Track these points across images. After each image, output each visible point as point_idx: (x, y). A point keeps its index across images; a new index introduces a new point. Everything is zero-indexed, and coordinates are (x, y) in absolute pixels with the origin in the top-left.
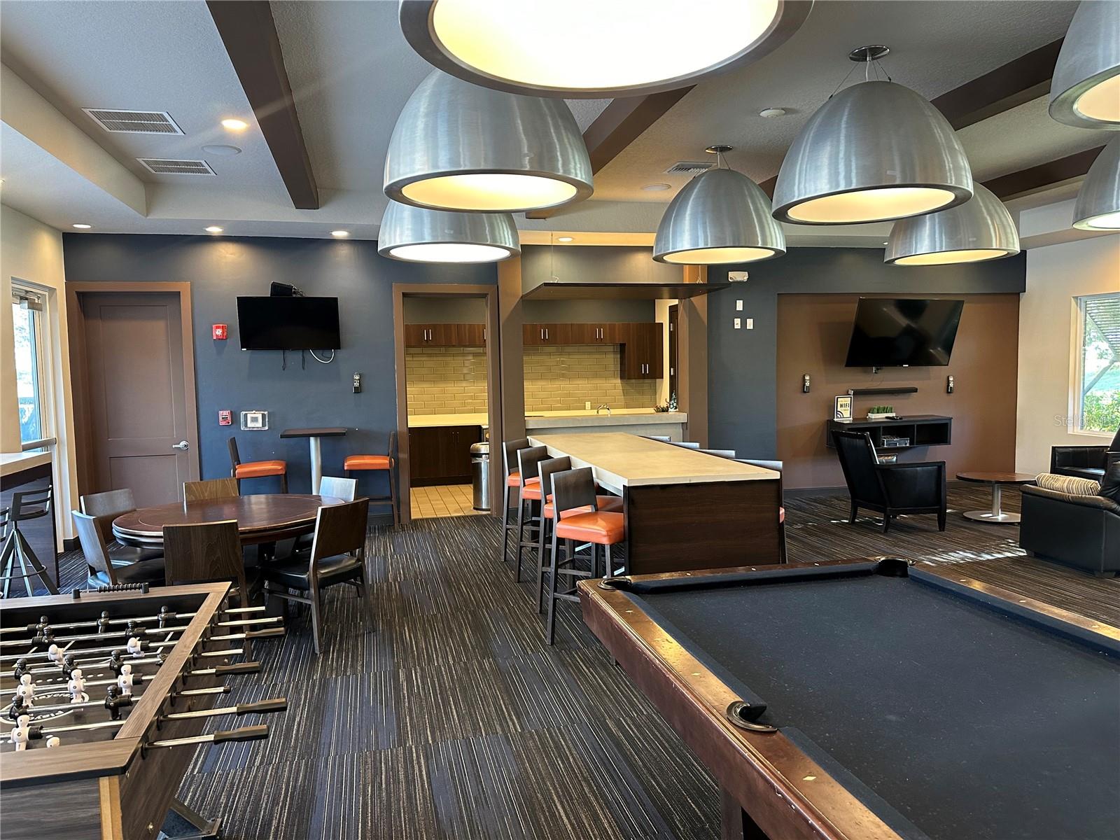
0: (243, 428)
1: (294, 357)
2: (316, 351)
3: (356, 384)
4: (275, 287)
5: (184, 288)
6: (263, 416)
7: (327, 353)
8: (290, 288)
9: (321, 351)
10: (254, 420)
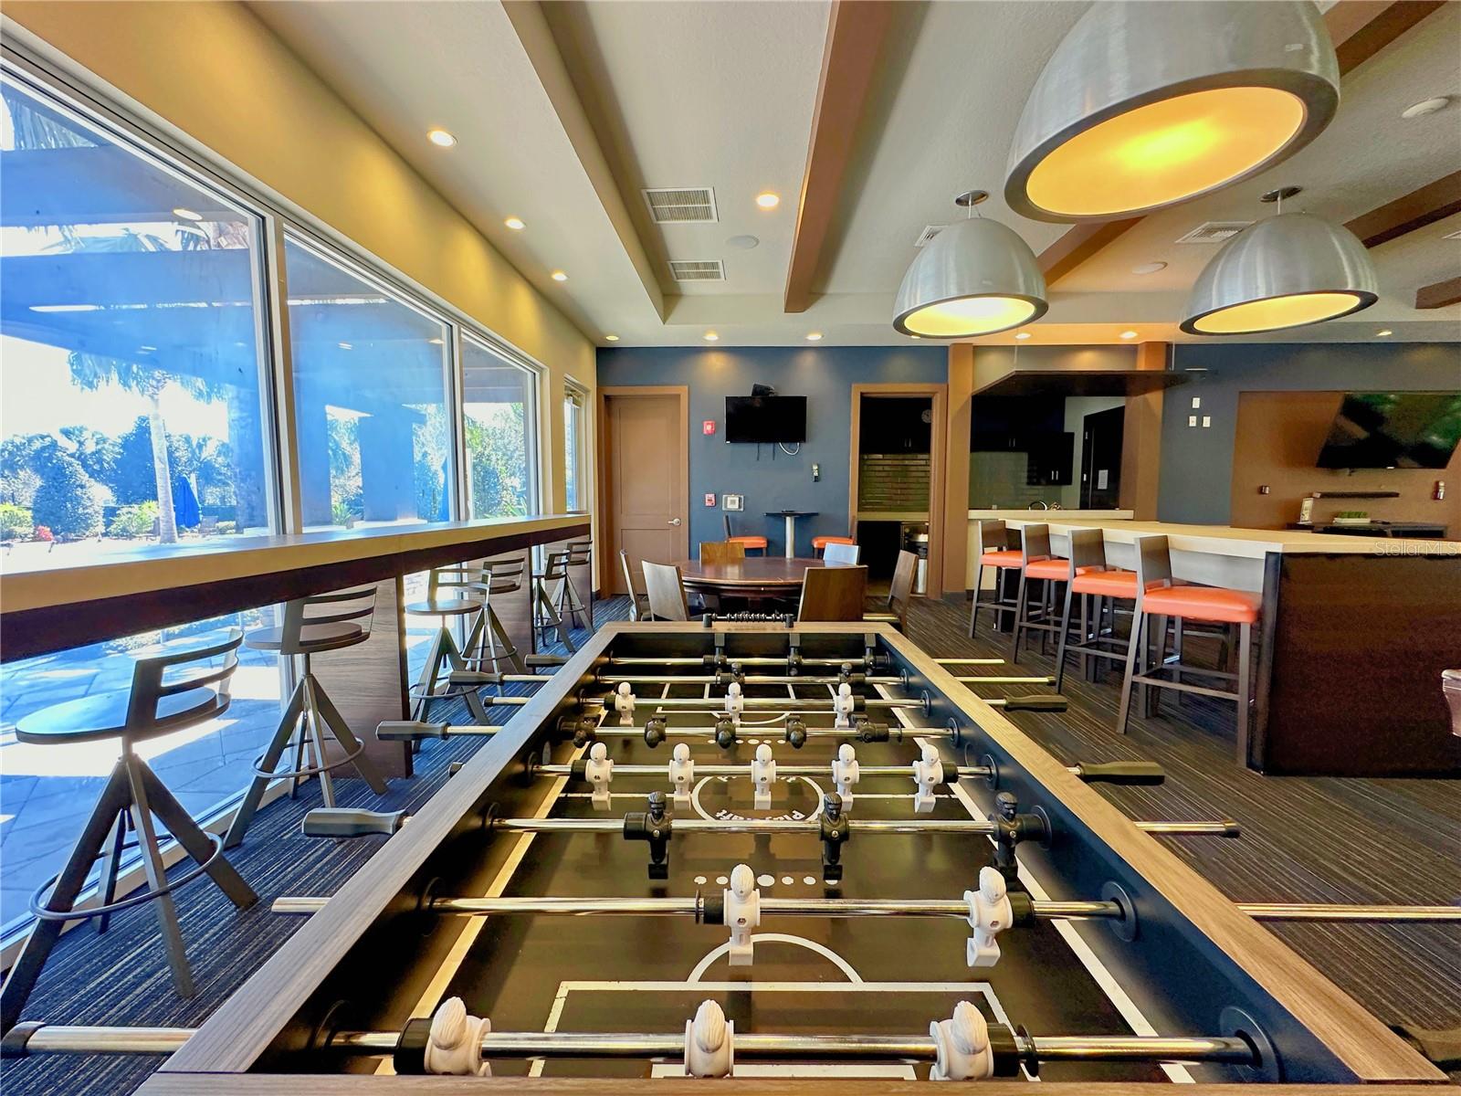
0: (723, 509)
1: (767, 448)
2: (785, 445)
3: (816, 474)
4: (756, 387)
5: (683, 391)
6: (740, 499)
7: (793, 446)
8: (768, 389)
9: (788, 444)
10: (732, 503)
